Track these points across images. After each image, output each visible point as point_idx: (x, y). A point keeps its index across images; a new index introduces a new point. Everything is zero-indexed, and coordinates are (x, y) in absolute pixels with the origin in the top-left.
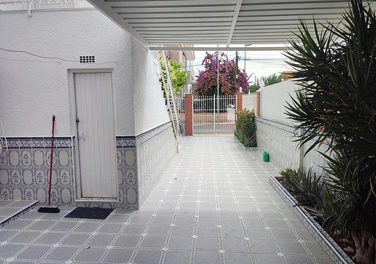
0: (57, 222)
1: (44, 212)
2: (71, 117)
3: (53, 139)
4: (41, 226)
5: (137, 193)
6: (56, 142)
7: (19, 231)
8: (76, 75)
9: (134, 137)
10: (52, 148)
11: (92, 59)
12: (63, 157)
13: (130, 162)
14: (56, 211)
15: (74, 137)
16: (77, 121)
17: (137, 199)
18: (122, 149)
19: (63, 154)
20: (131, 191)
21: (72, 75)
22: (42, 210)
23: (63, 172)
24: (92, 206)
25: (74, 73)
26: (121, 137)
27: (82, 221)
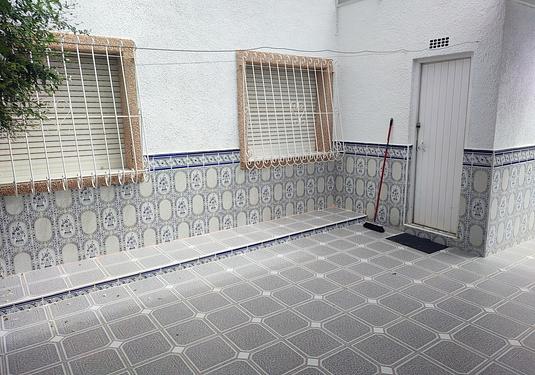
0: (377, 240)
1: (369, 228)
2: (410, 121)
3: (388, 146)
4: (359, 240)
5: (485, 233)
6: (390, 150)
7: (339, 238)
8: (424, 66)
9: (492, 152)
10: (386, 157)
11: (445, 42)
12: (397, 170)
13: (480, 187)
14: (381, 230)
15: (411, 147)
16: (418, 127)
17: (484, 242)
18: (472, 168)
19: (397, 165)
20: (476, 229)
21: (418, 66)
22: (367, 226)
23: (394, 187)
24: (422, 236)
25: (422, 64)
26: (471, 151)
27: (402, 248)
